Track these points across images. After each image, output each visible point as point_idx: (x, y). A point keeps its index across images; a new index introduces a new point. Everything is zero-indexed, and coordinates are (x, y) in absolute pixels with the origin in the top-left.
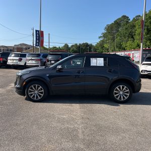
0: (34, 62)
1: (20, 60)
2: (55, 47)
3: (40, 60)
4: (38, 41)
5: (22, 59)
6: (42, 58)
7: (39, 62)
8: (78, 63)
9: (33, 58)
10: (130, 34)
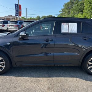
0: (13, 27)
1: (3, 26)
2: (31, 18)
3: (18, 26)
4: (17, 12)
5: (4, 25)
6: (19, 24)
7: (17, 27)
8: (46, 29)
9: (12, 25)
10: (80, 9)
